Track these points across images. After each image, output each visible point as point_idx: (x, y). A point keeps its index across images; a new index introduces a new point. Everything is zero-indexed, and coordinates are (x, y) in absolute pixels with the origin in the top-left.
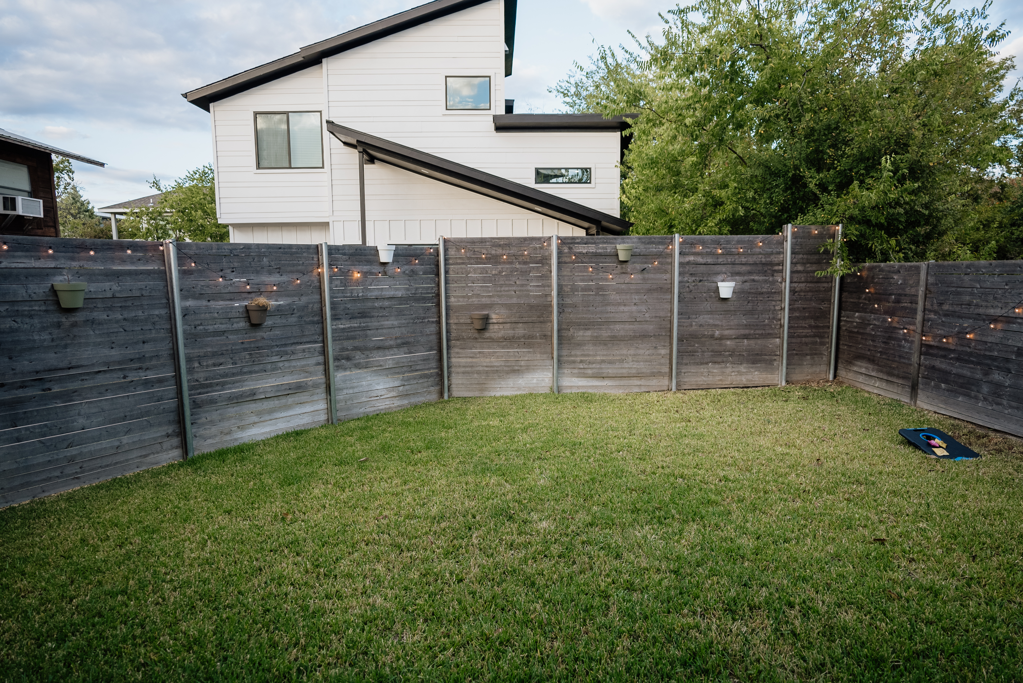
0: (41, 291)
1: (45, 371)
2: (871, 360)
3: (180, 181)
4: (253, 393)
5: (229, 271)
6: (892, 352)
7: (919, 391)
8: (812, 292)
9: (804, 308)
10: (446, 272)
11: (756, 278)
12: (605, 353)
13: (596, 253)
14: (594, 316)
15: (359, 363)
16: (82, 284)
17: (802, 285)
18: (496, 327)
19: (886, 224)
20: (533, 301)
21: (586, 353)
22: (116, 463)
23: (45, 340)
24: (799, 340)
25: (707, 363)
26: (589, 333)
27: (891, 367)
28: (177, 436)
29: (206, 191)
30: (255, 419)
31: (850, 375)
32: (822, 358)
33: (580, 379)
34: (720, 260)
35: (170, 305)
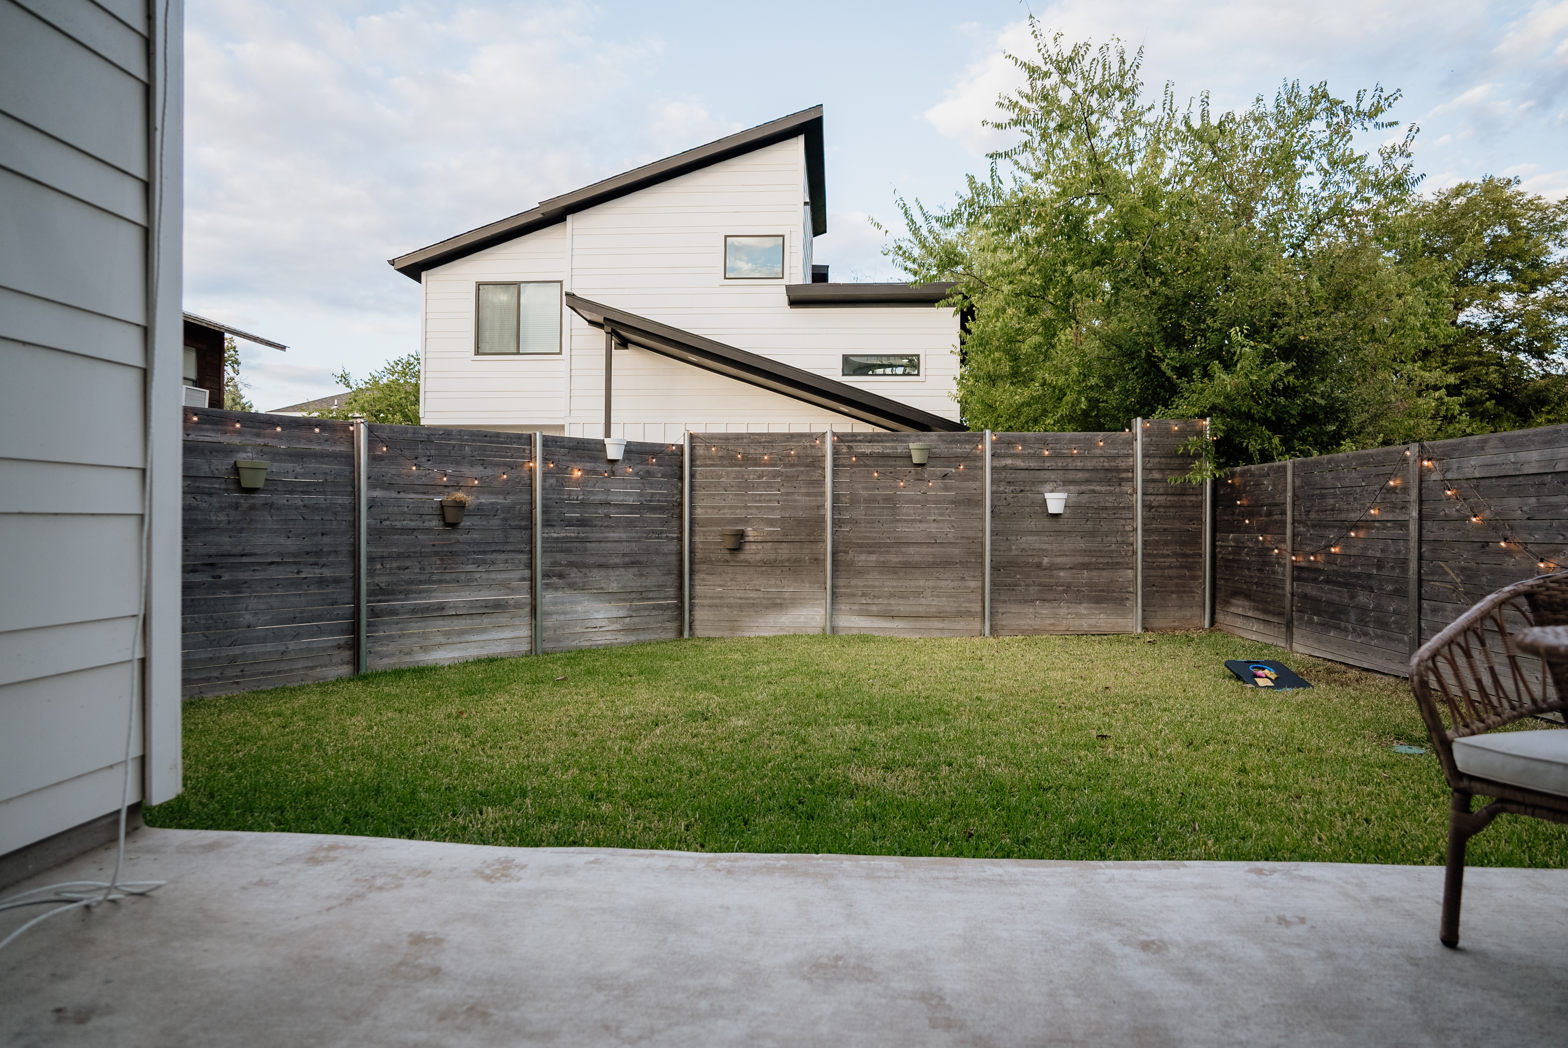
0: (224, 468)
1: (217, 555)
2: (1248, 596)
3: (376, 375)
4: (441, 607)
5: (424, 459)
6: (1267, 581)
7: (1295, 630)
8: (1176, 507)
9: (1165, 530)
10: (692, 476)
11: (1097, 488)
12: (895, 584)
13: (883, 453)
14: (880, 535)
15: (575, 583)
16: (265, 463)
17: (1161, 498)
18: (753, 546)
19: (1274, 418)
20: (800, 514)
21: (870, 583)
22: (280, 672)
23: (221, 521)
24: (1159, 572)
25: (1033, 601)
26: (873, 557)
27: (1266, 602)
28: (350, 649)
29: (409, 389)
30: (442, 639)
31: (1229, 620)
32: (1194, 597)
33: (861, 618)
34: (1047, 464)
35: (355, 493)
